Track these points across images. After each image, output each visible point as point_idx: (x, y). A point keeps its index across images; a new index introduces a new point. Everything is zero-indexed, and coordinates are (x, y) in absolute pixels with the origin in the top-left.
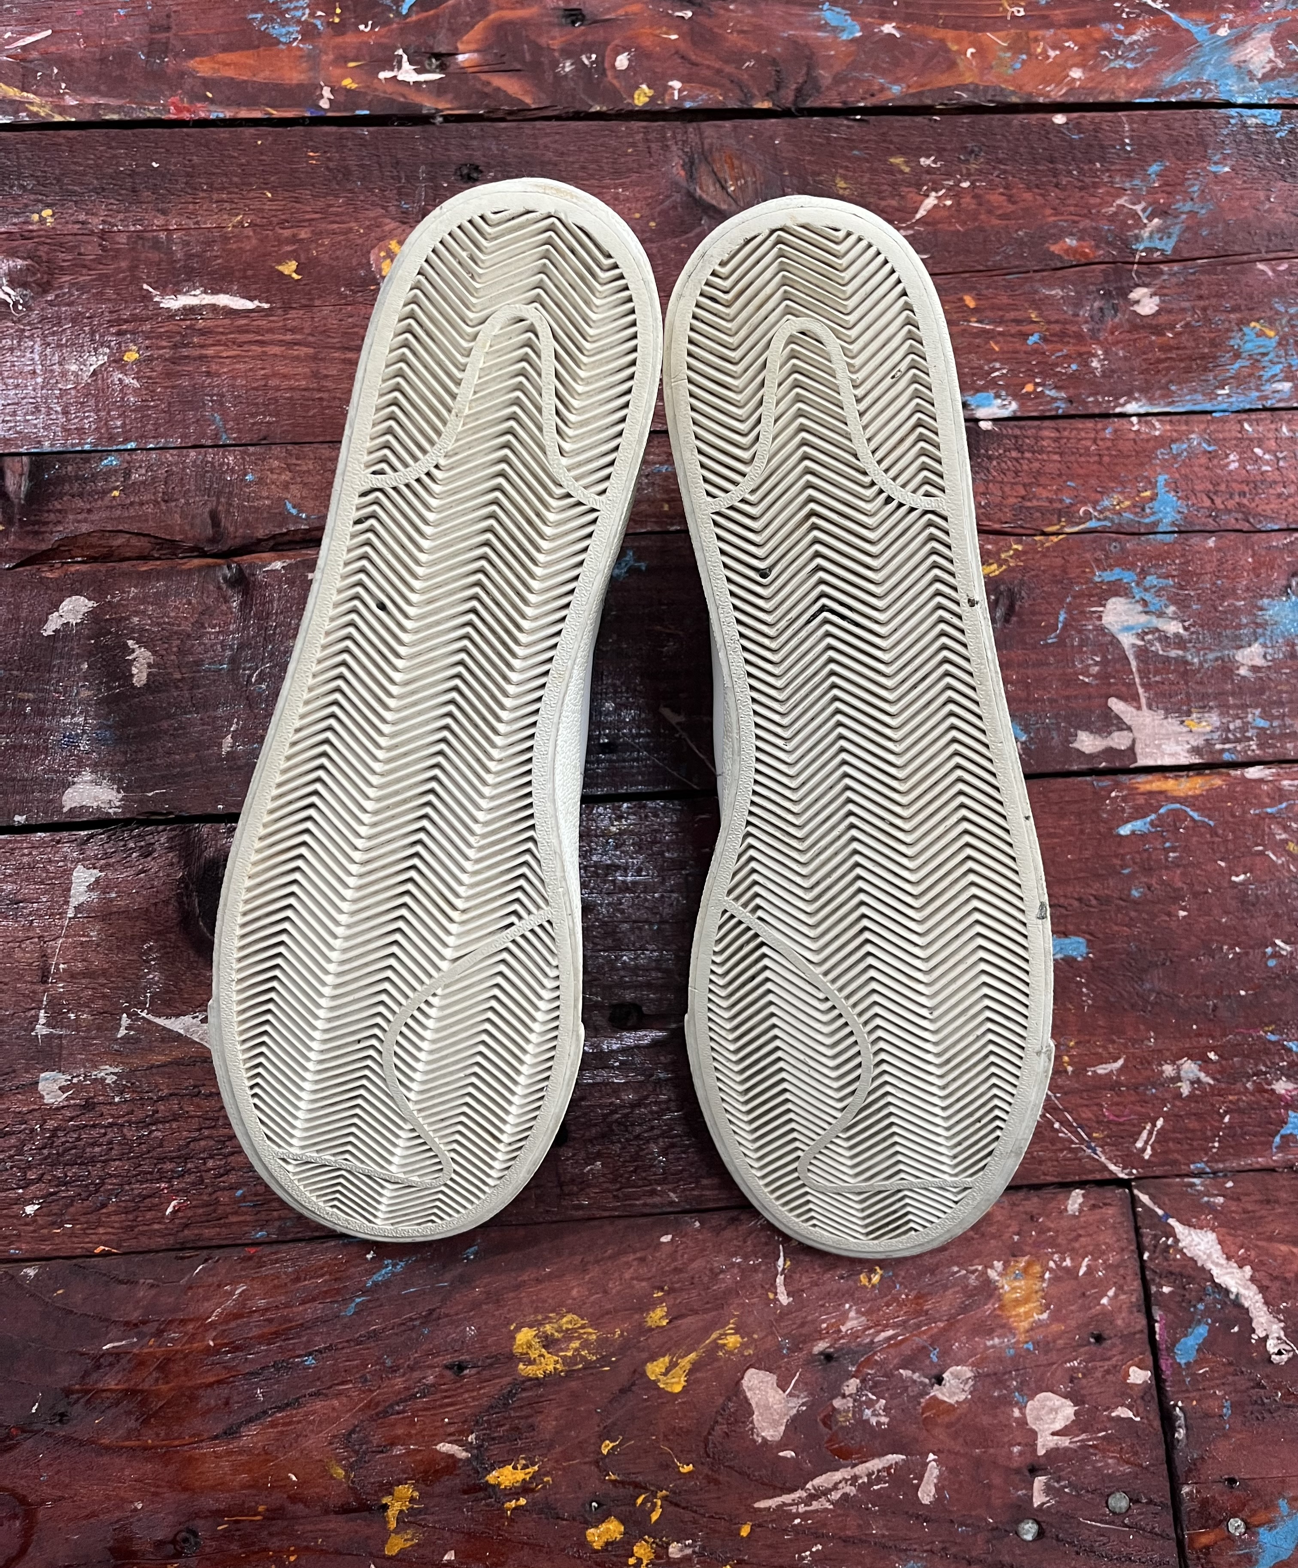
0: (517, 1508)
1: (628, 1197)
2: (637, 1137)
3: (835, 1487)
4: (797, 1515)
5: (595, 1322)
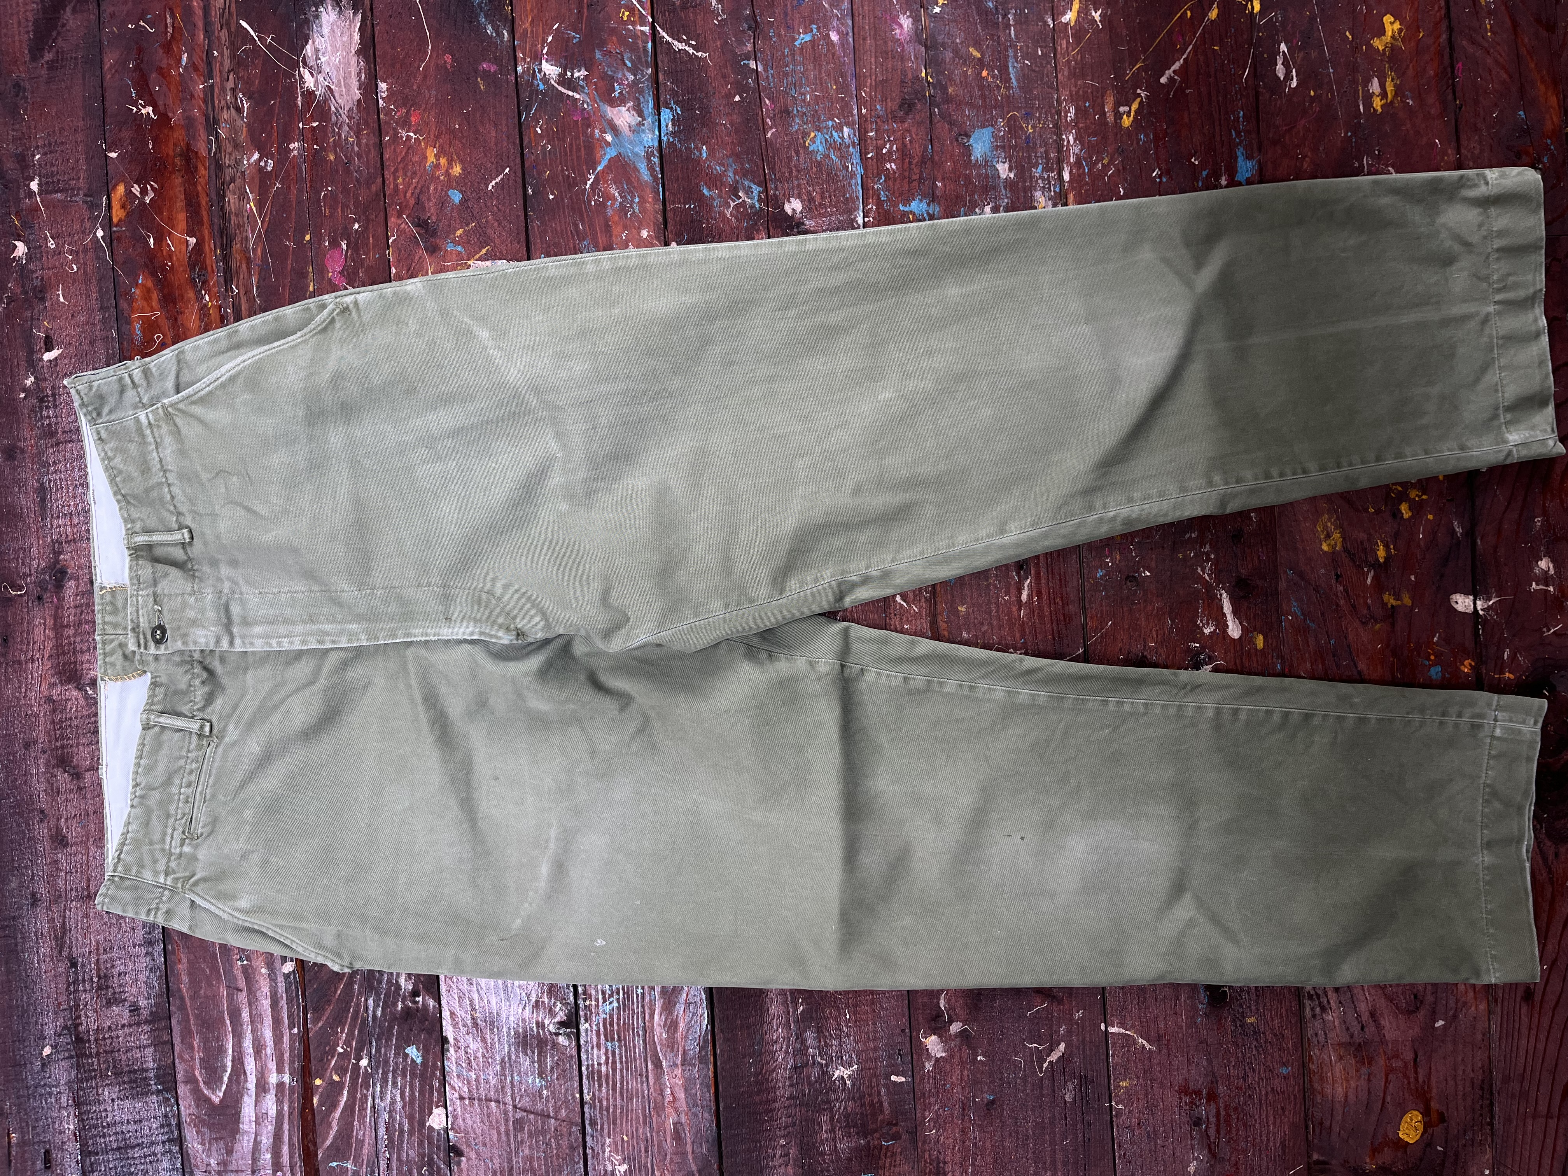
0: (1394, 548)
5: (1319, 519)
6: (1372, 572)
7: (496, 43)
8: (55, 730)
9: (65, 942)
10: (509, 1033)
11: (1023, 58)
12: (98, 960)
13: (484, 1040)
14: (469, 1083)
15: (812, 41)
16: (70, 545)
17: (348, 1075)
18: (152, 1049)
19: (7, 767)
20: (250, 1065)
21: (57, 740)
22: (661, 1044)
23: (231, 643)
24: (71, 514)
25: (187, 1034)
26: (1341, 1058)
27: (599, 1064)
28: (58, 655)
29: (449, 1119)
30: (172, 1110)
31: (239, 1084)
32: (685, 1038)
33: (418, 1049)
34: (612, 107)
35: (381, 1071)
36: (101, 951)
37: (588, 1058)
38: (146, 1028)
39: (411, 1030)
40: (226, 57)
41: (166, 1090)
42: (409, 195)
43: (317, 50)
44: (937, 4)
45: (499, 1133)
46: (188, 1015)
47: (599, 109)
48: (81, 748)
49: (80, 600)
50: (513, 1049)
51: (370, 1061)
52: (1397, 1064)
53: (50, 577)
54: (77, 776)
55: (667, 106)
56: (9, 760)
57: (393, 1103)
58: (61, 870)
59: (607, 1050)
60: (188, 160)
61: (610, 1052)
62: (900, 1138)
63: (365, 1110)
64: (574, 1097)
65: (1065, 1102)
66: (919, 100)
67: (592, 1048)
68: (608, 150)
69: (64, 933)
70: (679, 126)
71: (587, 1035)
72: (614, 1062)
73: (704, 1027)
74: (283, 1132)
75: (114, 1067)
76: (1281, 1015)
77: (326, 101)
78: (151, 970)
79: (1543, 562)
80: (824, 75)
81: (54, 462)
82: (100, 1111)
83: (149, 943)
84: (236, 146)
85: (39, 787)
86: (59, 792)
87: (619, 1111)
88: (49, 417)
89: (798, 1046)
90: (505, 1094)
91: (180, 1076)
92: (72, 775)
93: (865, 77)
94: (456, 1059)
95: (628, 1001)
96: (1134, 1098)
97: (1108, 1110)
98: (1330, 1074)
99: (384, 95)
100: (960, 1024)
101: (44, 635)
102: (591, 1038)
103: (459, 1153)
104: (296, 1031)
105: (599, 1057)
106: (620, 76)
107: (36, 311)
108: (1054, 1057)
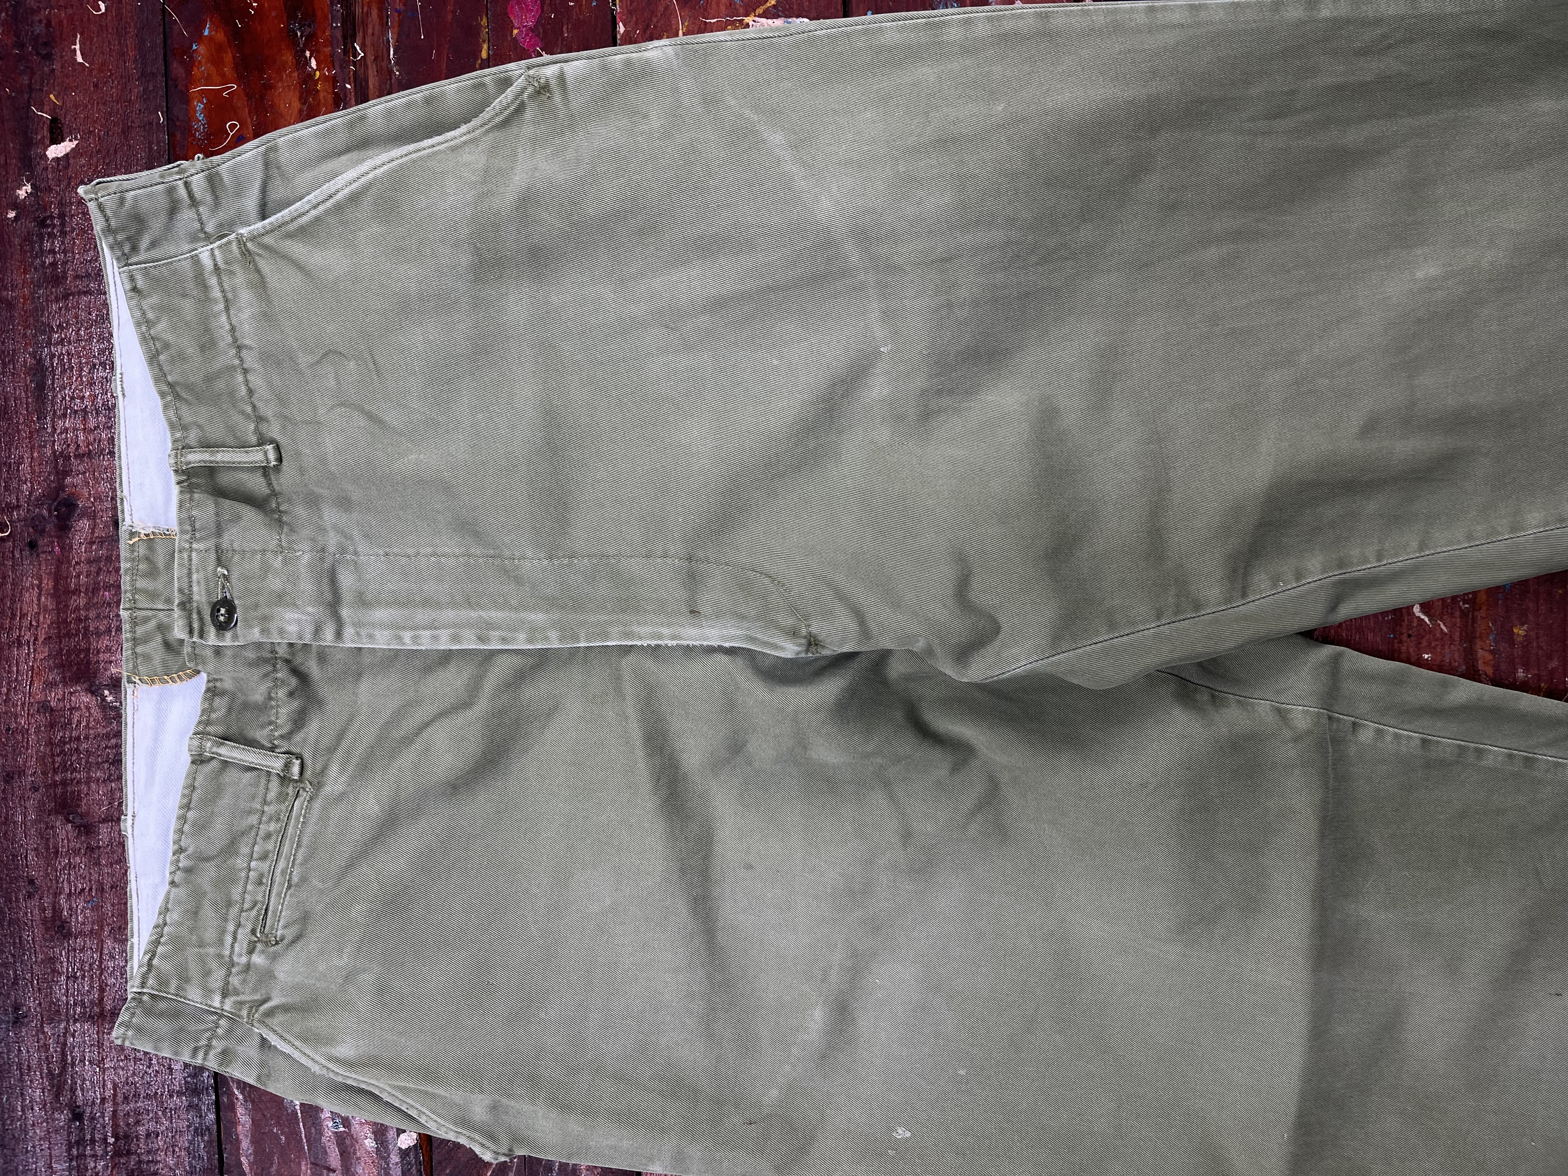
8: (53, 755)
9: (66, 1081)
12: (115, 1112)
16: (82, 461)
21: (55, 771)
23: (339, 635)
24: (84, 411)
28: (59, 637)
36: (120, 1099)
48: (93, 786)
49: (97, 550)
53: (49, 511)
54: (87, 829)
58: (60, 974)
69: (63, 1069)
78: (196, 1129)
81: (60, 326)
83: (193, 1090)
85: (26, 843)
86: (57, 852)
88: (52, 251)
92: (79, 827)
101: (39, 605)
107: (36, 77)
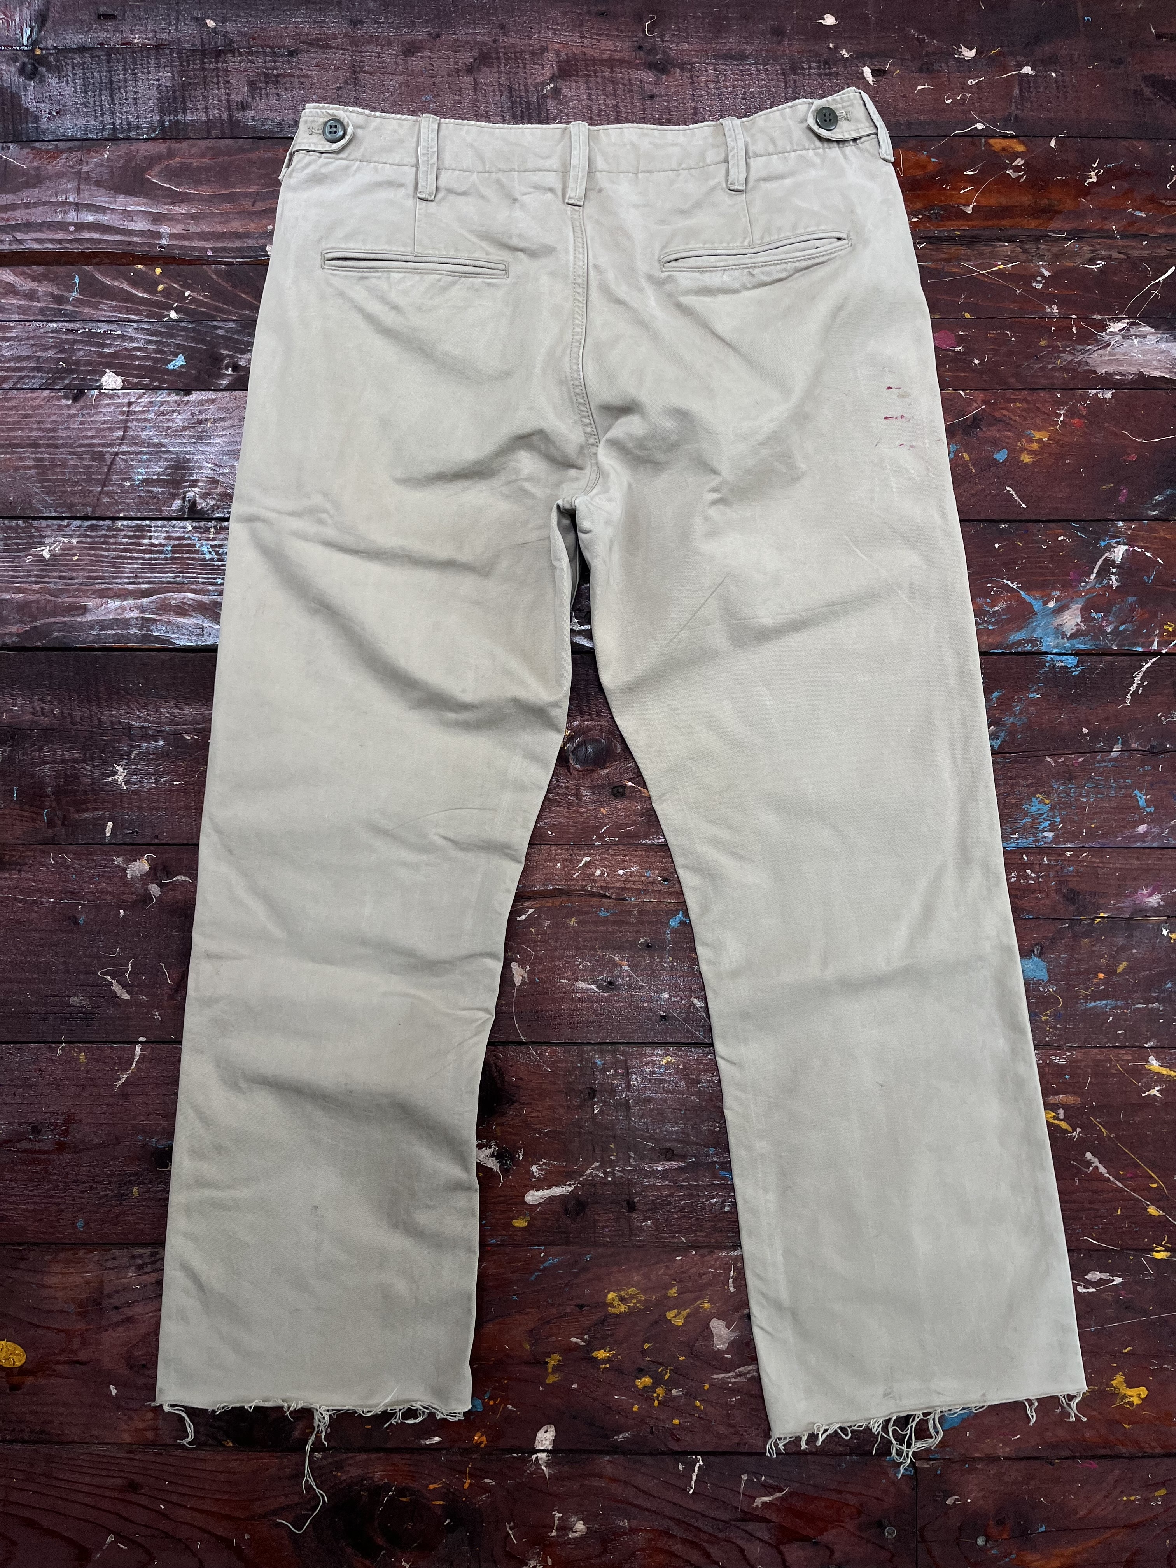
0: (606, 1368)
1: (663, 1238)
2: (668, 1211)
3: (749, 1372)
4: (731, 1383)
5: (644, 1291)
6: (583, 1343)
7: (1146, 503)
8: (515, 53)
9: (313, 48)
10: (188, 453)
11: (1115, 1015)
12: (294, 76)
13: (184, 429)
14: (143, 412)
15: (1138, 807)
17: (162, 299)
18: (204, 118)
19: (483, 7)
20: (181, 209)
21: (505, 54)
22: (165, 599)
24: (718, 82)
25: (216, 153)
26: (88, 1283)
27: (150, 538)
28: (585, 60)
29: (111, 392)
30: (143, 134)
31: (163, 198)
32: (169, 622)
33: (182, 366)
34: (1081, 609)
35: (163, 330)
36: (302, 80)
37: (158, 527)
38: (225, 116)
39: (201, 361)
40: (1141, 252)
41: (164, 130)
42: (1005, 412)
43: (1144, 336)
44: (1171, 932)
45: (92, 437)
46: (234, 155)
47: (1080, 596)
49: (637, 85)
50: (173, 456)
51: (174, 320)
52: (76, 1341)
53: (660, 59)
54: (470, 70)
55: (1080, 663)
56: (489, 8)
57: (131, 340)
58: (382, 49)
59: (163, 546)
60: (1044, 211)
61: (161, 548)
62: (49, 827)
63: (127, 313)
64: (120, 511)
65: (69, 997)
66: (1077, 908)
67: (167, 532)
68: (1040, 603)
69: (322, 47)
70: (1060, 673)
71: (180, 528)
72: (151, 552)
73: (177, 642)
74: (112, 235)
75: (190, 84)
76: (138, 1223)
77: (1097, 341)
78: (280, 124)
79: (583, 1527)
80: (1106, 816)
81: (767, 70)
82: (148, 67)
84: (1057, 257)
85: (462, 33)
86: (456, 52)
87: (104, 553)
88: (810, 68)
89: (150, 732)
90: (130, 445)
91: (175, 145)
92: (471, 66)
93: (1102, 857)
94: (168, 401)
95: (211, 570)
96: (68, 1067)
97: (57, 1039)
98: (72, 1270)
99: (1100, 395)
100: (158, 894)
101: (605, 50)
102: (177, 532)
103: (76, 399)
104: (210, 253)
105: (157, 538)
106: (1111, 618)
107: (909, 63)
108: (116, 987)
